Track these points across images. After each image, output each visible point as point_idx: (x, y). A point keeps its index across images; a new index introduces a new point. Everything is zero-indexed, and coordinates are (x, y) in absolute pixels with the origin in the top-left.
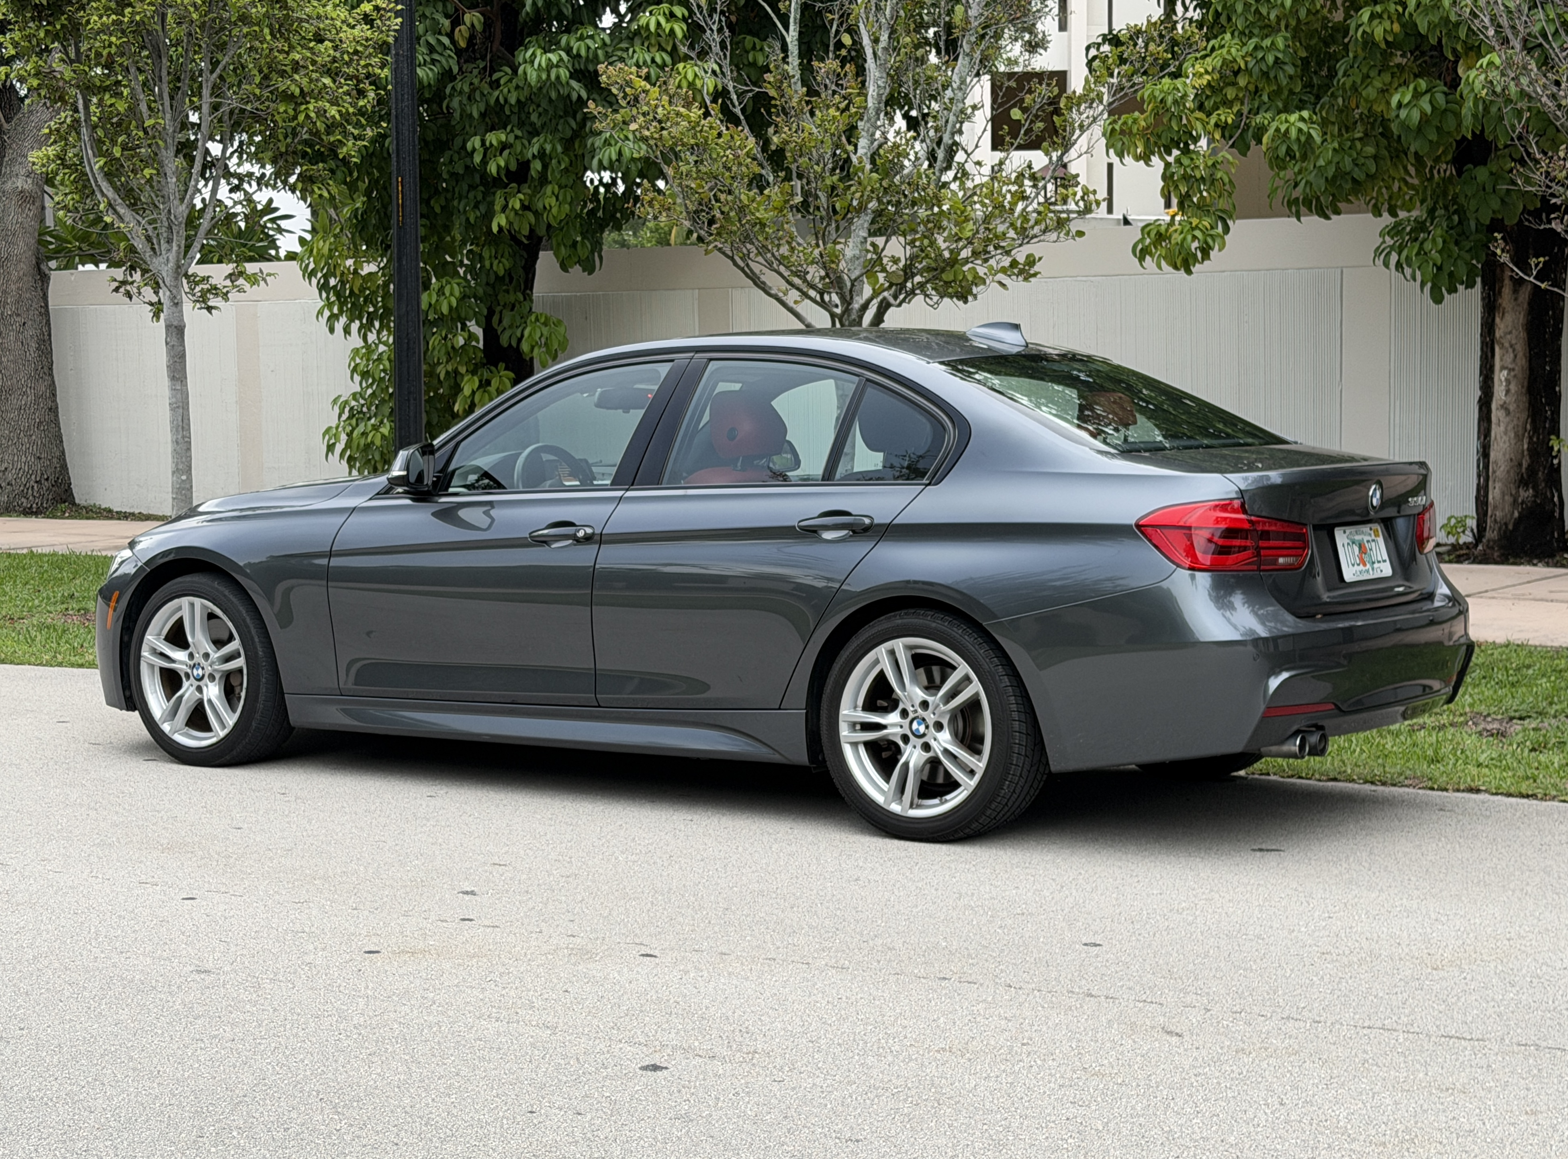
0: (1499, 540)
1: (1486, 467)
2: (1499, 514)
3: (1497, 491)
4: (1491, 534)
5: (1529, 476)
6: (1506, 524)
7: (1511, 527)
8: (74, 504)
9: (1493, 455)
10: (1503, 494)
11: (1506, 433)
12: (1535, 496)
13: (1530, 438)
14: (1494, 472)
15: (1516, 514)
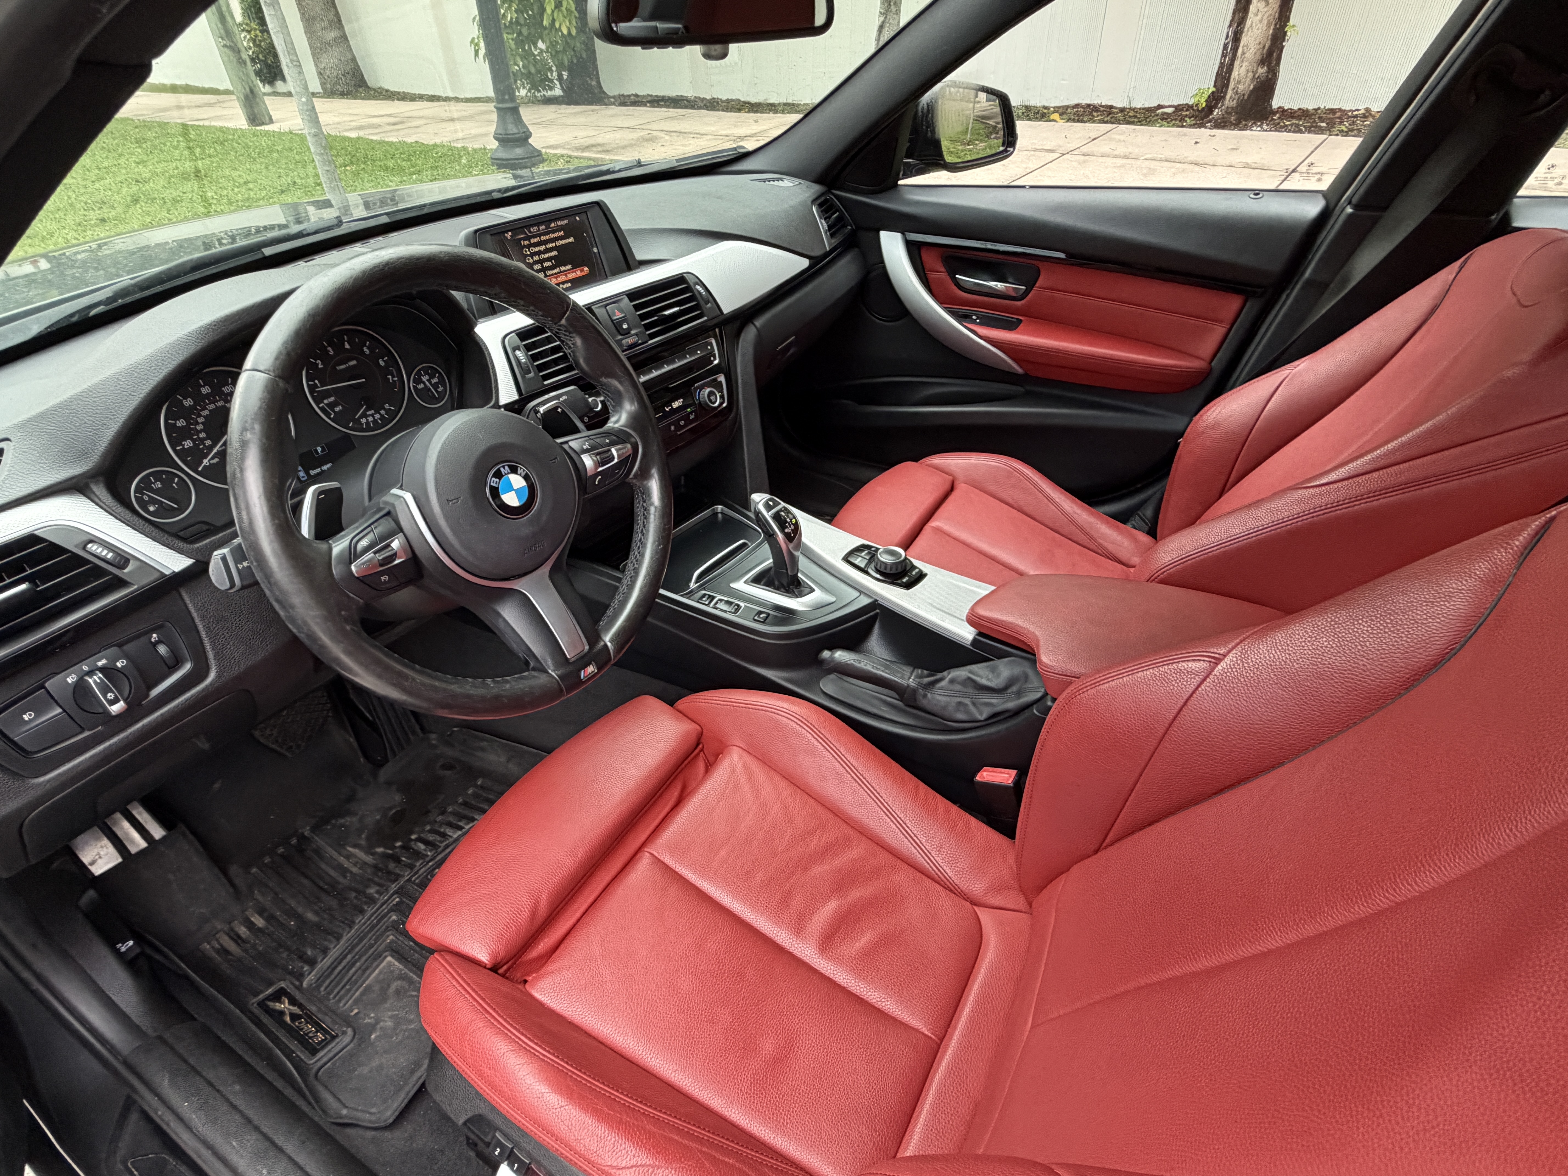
0: (1236, 107)
1: (1235, 49)
2: (1241, 87)
3: (1243, 69)
4: (1230, 100)
5: (1267, 57)
6: (1244, 95)
7: (1246, 97)
8: (369, 87)
9: (1244, 40)
10: (1248, 71)
11: (1261, 21)
12: (1268, 72)
13: (1276, 25)
14: (1244, 53)
15: (1252, 87)
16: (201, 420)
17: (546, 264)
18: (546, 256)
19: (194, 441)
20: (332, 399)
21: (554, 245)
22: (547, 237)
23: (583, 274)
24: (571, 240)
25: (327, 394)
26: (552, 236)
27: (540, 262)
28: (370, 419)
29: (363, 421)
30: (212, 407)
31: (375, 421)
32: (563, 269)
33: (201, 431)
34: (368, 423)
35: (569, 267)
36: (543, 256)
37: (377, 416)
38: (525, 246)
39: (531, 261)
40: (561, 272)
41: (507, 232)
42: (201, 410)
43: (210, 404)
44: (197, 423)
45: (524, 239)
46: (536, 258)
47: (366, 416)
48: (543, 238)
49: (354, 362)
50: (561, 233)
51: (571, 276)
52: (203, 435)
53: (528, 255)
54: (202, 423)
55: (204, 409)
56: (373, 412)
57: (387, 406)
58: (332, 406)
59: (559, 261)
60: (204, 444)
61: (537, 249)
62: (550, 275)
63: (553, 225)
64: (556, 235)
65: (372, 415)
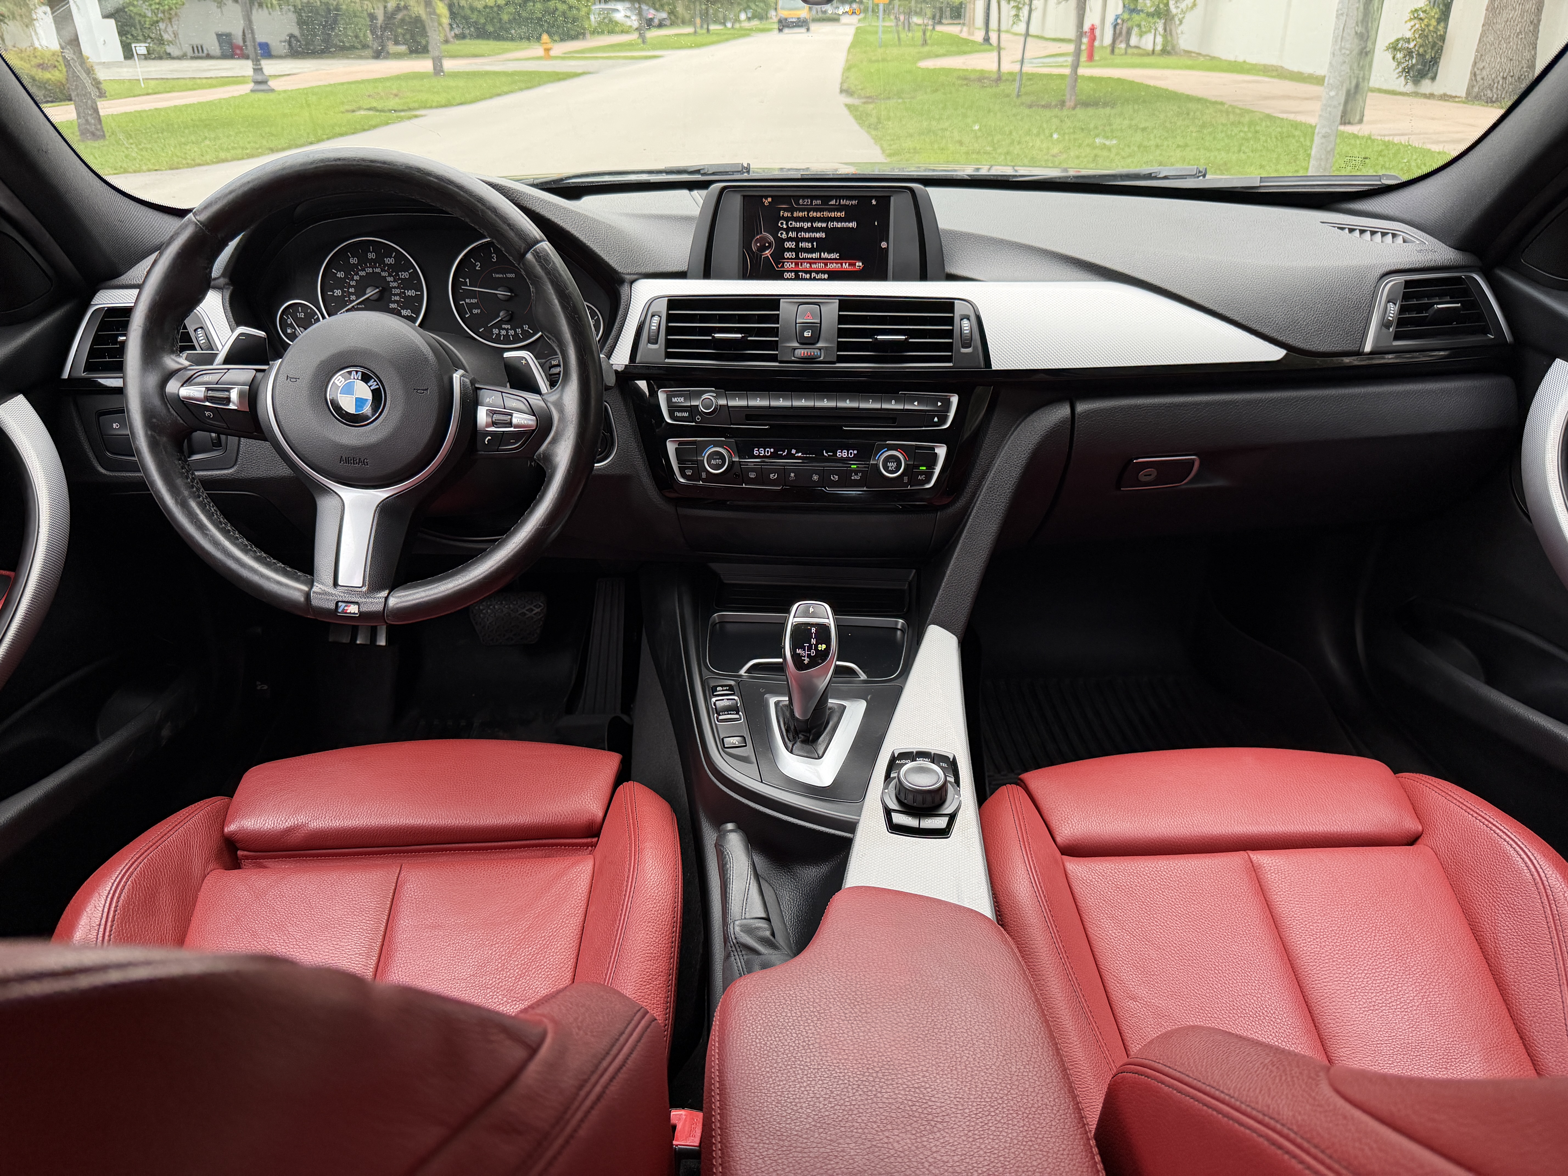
16: (356, 278)
17: (803, 245)
18: (807, 235)
19: (343, 292)
20: (474, 301)
21: (824, 225)
22: (819, 214)
23: (851, 268)
24: (853, 225)
25: (473, 295)
26: (826, 214)
27: (797, 240)
28: (503, 332)
29: (496, 331)
30: (370, 270)
31: (507, 336)
32: (825, 255)
33: (353, 286)
34: (499, 335)
35: (836, 256)
36: (803, 235)
37: (512, 332)
38: (783, 218)
39: (784, 236)
40: (820, 258)
41: (766, 197)
42: (360, 270)
43: (369, 267)
44: (353, 279)
45: (785, 210)
46: (792, 234)
47: (500, 328)
48: (813, 214)
49: (513, 275)
50: (843, 214)
51: (832, 266)
52: (352, 290)
53: (783, 229)
54: (356, 281)
55: (363, 270)
56: (509, 327)
57: (526, 327)
58: (471, 306)
59: (822, 246)
60: (349, 298)
61: (798, 225)
62: (803, 259)
63: (833, 202)
64: (833, 215)
65: (507, 330)
